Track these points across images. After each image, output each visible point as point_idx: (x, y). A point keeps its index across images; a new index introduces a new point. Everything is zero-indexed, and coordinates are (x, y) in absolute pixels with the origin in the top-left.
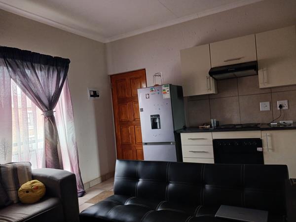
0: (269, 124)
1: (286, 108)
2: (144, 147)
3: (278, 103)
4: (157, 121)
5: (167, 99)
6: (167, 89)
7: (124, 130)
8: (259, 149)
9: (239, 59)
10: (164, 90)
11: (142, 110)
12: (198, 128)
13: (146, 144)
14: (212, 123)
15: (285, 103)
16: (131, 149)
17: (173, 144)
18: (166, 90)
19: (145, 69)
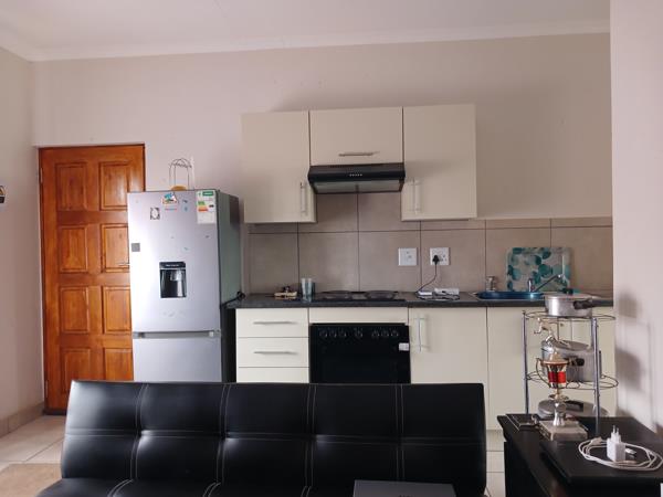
0: (416, 294)
1: (444, 262)
2: (137, 343)
3: (433, 253)
4: (178, 277)
5: (209, 225)
6: (210, 201)
7: (72, 296)
8: (403, 347)
9: (369, 155)
10: (203, 203)
11: (137, 247)
12: (274, 296)
13: (142, 335)
14: (304, 287)
15: (443, 253)
16: (88, 348)
17: (215, 336)
18: (207, 204)
19: (143, 145)
